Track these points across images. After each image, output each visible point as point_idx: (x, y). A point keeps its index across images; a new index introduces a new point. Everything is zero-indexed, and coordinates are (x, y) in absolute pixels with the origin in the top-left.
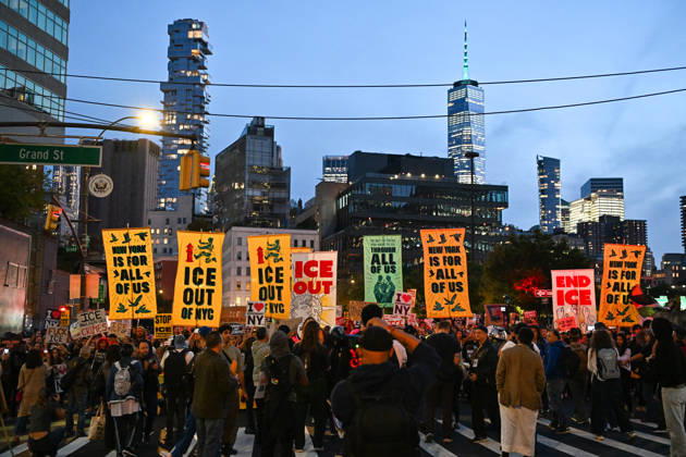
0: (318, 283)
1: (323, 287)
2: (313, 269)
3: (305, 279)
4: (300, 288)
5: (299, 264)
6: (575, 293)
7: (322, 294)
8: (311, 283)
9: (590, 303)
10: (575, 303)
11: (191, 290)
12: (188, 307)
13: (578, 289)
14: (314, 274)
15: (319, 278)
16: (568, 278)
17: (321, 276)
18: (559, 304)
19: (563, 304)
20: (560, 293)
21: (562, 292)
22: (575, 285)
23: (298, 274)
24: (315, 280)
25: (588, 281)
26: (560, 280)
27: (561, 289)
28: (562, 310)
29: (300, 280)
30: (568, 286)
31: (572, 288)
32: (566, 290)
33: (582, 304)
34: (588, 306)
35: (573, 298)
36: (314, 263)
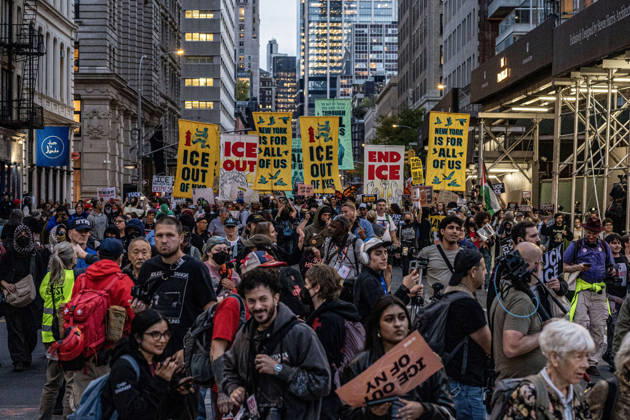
0: (244, 163)
1: (248, 166)
2: (240, 150)
3: (233, 158)
4: (229, 165)
5: (228, 144)
6: (385, 168)
7: (247, 172)
8: (238, 162)
9: (398, 178)
10: (384, 178)
11: (188, 169)
12: (186, 182)
13: (389, 164)
14: (240, 155)
15: (245, 158)
16: (380, 153)
17: (247, 156)
18: (370, 178)
19: (373, 178)
20: (371, 168)
21: (373, 166)
22: (386, 161)
23: (227, 154)
24: (242, 159)
25: (399, 157)
26: (372, 154)
27: (371, 163)
28: (372, 184)
29: (229, 158)
30: (380, 161)
31: (383, 163)
32: (377, 165)
33: (391, 178)
34: (397, 181)
35: (384, 173)
36: (240, 144)
